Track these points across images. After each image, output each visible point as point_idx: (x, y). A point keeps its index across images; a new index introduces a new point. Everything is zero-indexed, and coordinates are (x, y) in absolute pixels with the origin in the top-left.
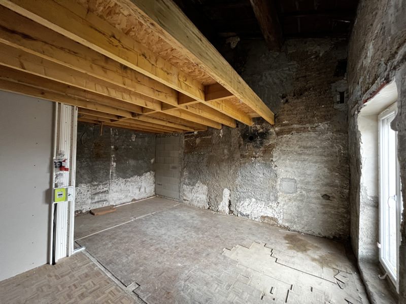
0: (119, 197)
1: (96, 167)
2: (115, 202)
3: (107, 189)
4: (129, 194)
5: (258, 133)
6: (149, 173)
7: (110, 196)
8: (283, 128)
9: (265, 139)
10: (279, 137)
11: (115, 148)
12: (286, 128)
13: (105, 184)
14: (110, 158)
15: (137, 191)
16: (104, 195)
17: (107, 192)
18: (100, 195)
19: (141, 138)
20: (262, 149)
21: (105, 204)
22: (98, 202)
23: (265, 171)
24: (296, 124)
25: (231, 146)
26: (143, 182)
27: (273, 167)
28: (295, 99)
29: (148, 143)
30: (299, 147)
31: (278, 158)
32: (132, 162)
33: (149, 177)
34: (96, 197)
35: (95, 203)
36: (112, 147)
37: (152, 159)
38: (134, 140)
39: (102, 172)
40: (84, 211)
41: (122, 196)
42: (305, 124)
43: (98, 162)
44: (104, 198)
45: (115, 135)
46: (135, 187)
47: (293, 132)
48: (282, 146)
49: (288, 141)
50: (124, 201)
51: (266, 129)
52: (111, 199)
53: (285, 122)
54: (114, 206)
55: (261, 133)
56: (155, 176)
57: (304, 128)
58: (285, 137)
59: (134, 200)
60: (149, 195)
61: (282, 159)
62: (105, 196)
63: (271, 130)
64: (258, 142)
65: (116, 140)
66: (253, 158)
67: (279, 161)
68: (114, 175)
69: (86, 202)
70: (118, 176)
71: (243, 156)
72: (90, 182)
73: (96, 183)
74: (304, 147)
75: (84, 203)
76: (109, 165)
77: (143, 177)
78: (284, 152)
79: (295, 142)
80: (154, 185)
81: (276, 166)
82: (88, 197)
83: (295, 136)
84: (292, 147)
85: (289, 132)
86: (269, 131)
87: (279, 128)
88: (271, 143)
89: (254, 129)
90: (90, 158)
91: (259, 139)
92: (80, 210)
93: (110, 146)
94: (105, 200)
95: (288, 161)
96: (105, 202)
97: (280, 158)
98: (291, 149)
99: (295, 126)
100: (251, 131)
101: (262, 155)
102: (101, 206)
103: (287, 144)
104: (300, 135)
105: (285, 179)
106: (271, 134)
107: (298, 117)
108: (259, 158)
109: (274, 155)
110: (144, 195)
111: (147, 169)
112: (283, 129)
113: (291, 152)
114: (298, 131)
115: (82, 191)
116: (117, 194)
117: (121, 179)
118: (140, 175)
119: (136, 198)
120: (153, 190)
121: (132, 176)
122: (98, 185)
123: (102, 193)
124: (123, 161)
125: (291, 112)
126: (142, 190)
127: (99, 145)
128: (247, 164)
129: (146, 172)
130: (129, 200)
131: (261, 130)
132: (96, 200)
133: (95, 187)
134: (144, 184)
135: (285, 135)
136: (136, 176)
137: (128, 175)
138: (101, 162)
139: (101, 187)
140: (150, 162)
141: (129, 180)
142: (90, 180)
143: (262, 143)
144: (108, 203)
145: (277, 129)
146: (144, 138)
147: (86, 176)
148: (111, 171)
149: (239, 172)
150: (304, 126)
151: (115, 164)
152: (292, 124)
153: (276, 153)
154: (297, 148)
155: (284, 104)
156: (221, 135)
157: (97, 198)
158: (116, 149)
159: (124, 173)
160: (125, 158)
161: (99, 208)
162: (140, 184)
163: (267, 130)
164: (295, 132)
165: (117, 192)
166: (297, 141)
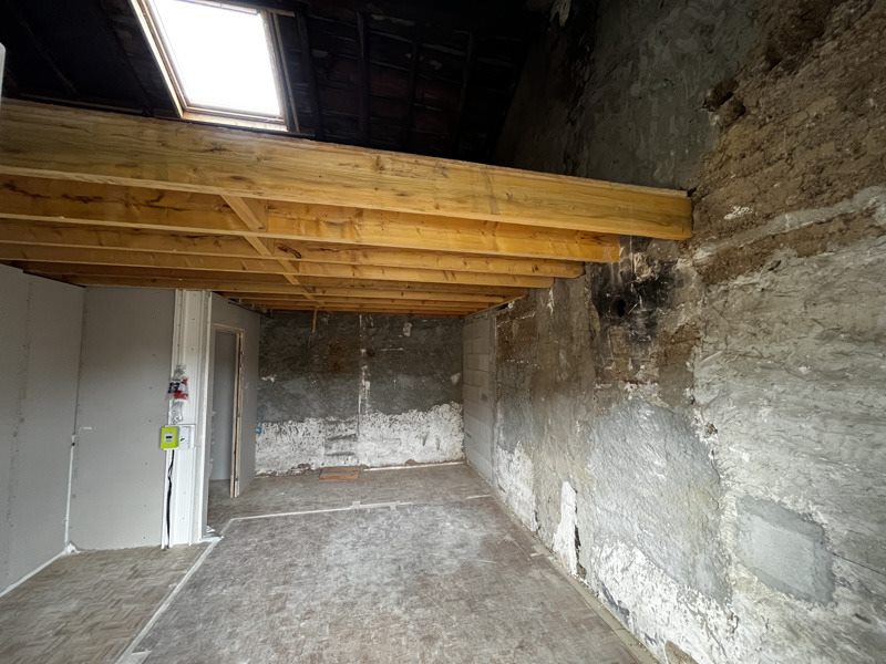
0: (380, 450)
1: (334, 388)
2: (370, 461)
3: (353, 432)
4: (400, 449)
5: (636, 285)
6: (446, 407)
7: (359, 446)
8: (726, 244)
9: (661, 304)
10: (715, 291)
11: (368, 352)
12: (741, 242)
13: (350, 422)
14: (359, 372)
15: (418, 444)
16: (347, 442)
17: (353, 438)
18: (342, 442)
19: (425, 328)
20: (654, 349)
21: (351, 462)
22: (338, 455)
23: (672, 446)
24: (790, 209)
25: (572, 338)
26: (433, 425)
27: (701, 433)
28: (778, 76)
29: (443, 340)
30: (827, 337)
31: (716, 388)
32: (405, 381)
33: (447, 416)
34: (334, 445)
35: (333, 455)
36: (363, 351)
37: (453, 374)
38: (408, 334)
39: (343, 399)
40: (313, 468)
41: (385, 451)
42: (850, 196)
43: (336, 380)
44: (348, 449)
45: (369, 327)
46: (413, 434)
47: (779, 255)
48: (732, 331)
49: (756, 308)
50: (390, 461)
51: (661, 262)
52: (361, 453)
53: (737, 212)
54: (367, 468)
55: (646, 282)
56: (462, 414)
57: (846, 218)
58: (741, 288)
59: (410, 462)
60: (448, 456)
61: (734, 395)
62: (351, 445)
63: (679, 266)
64: (640, 322)
65: (370, 338)
66: (628, 386)
67: (725, 407)
68: (368, 406)
69: (317, 452)
70: (375, 409)
71: (601, 375)
72: (323, 416)
73: (333, 419)
74: (857, 336)
75: (313, 453)
76: (357, 386)
77: (431, 414)
78: (742, 364)
79: (798, 308)
80: (461, 436)
81: (711, 430)
82: (320, 443)
83: (794, 277)
84: (783, 339)
85: (759, 258)
86: (673, 270)
87: (713, 248)
88: (683, 319)
89: (624, 270)
90: (322, 372)
91: (641, 308)
92: (307, 465)
93: (358, 348)
94: (350, 454)
95: (765, 411)
96: (350, 457)
97: (725, 393)
98: (776, 349)
99: (789, 221)
100: (616, 279)
101: (655, 373)
102: (342, 463)
103: (756, 323)
104: (826, 261)
105: (761, 502)
106: (681, 284)
107: (800, 165)
108: (649, 387)
109: (702, 374)
110: (434, 456)
111: (442, 398)
112: (727, 252)
113: (780, 364)
114: (808, 243)
115: (310, 430)
116: (374, 444)
117: (381, 415)
118: (425, 409)
119: (417, 460)
120: (460, 446)
121: (406, 411)
122: (336, 423)
123: (345, 438)
124: (385, 378)
125: (758, 155)
126: (431, 442)
127: (339, 348)
128: (614, 406)
129: (440, 404)
130: (402, 461)
131: (647, 273)
132: (334, 451)
133: (332, 426)
134: (434, 430)
135: (741, 280)
136: (415, 411)
137: (396, 408)
138: (342, 380)
139: (343, 426)
140: (449, 381)
141: (399, 417)
142: (323, 411)
143: (651, 325)
144: (355, 460)
145: (701, 255)
146: (432, 328)
147: (316, 405)
148: (360, 398)
149: (595, 431)
150: (843, 207)
151: (368, 384)
152: (768, 217)
153: (705, 368)
154: (809, 343)
155: (725, 126)
156: (550, 305)
157: (335, 448)
158: (370, 354)
159: (388, 404)
160: (390, 372)
161: (340, 467)
162: (424, 428)
163: (667, 266)
164: (788, 251)
165: (373, 439)
166: (811, 302)
